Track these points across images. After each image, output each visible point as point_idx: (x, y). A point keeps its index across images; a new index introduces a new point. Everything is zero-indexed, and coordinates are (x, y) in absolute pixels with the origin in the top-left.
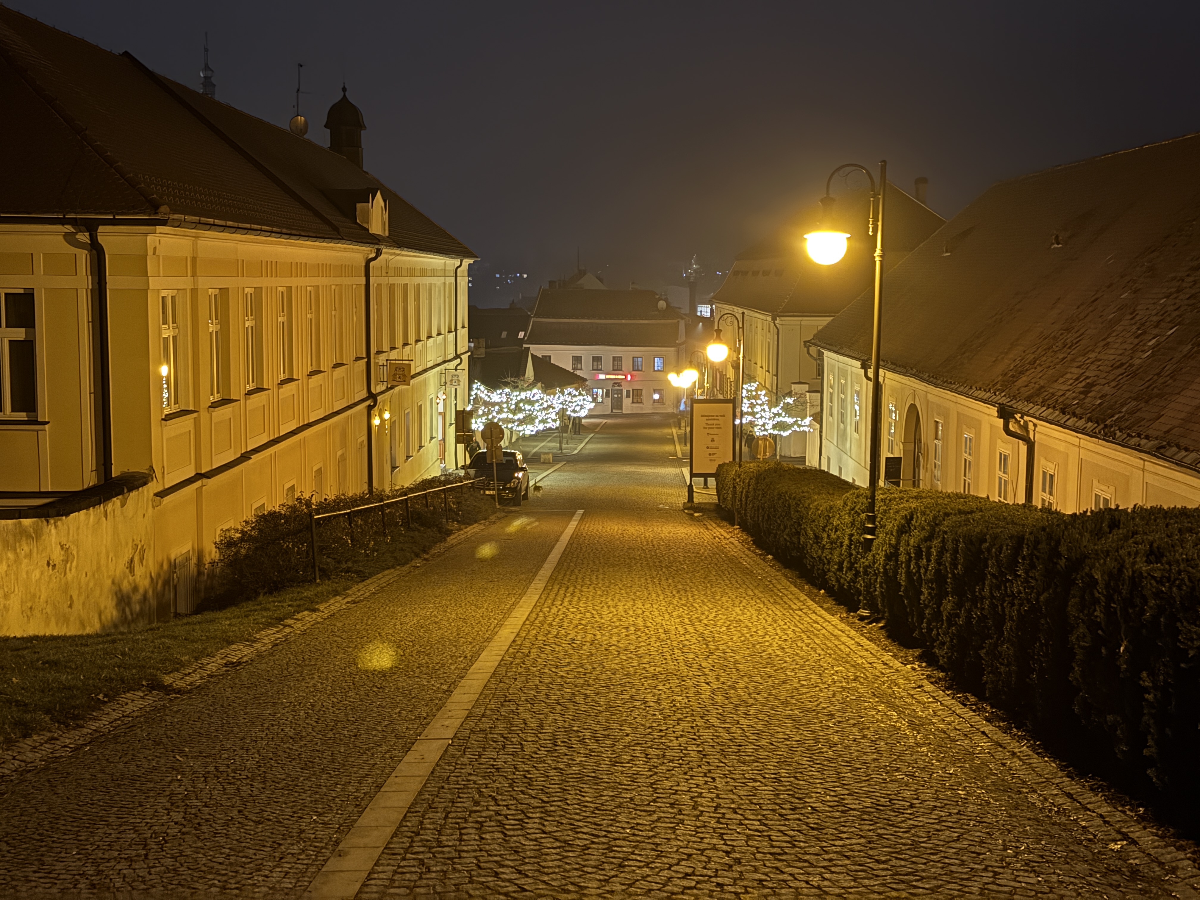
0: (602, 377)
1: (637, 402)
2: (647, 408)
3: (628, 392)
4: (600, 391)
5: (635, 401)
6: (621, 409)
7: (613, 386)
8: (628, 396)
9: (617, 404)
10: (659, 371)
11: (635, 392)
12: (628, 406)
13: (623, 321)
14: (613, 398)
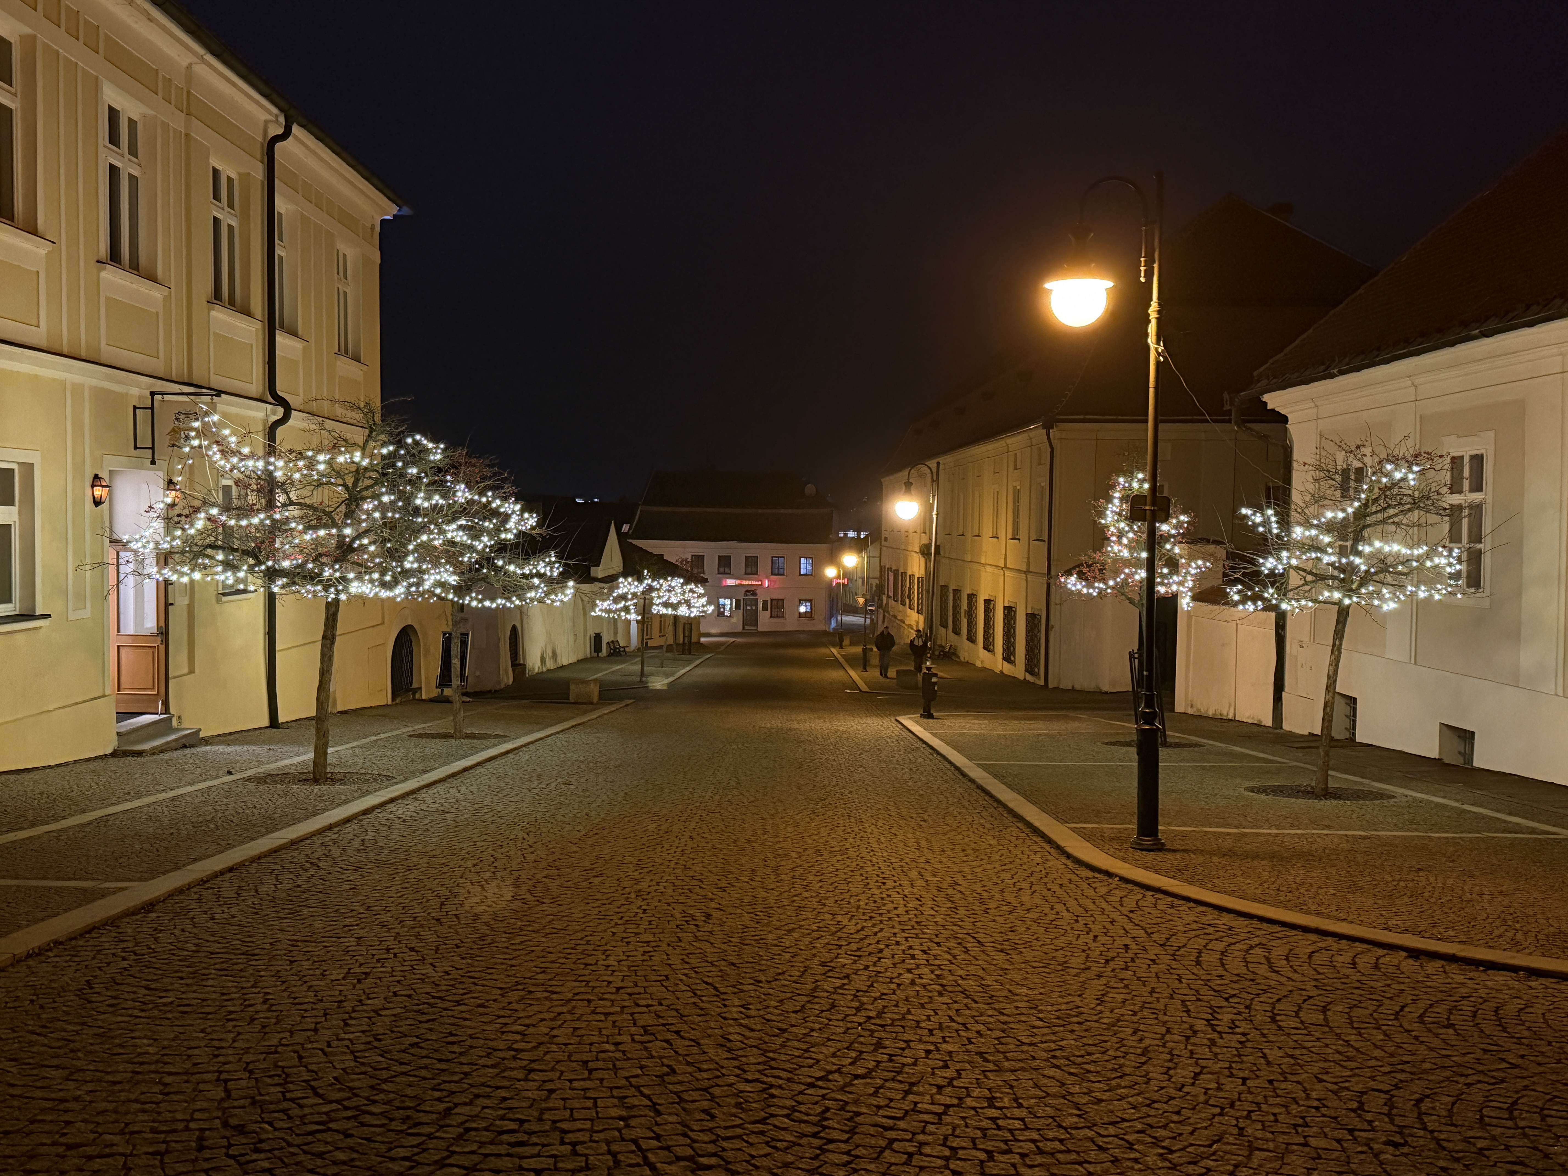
0: (730, 582)
1: (777, 617)
2: (790, 624)
3: (765, 602)
4: (727, 602)
5: (774, 614)
6: (756, 625)
7: (745, 595)
8: (765, 608)
9: (750, 619)
10: (806, 575)
11: (775, 603)
12: (765, 621)
13: (760, 511)
14: (745, 610)
